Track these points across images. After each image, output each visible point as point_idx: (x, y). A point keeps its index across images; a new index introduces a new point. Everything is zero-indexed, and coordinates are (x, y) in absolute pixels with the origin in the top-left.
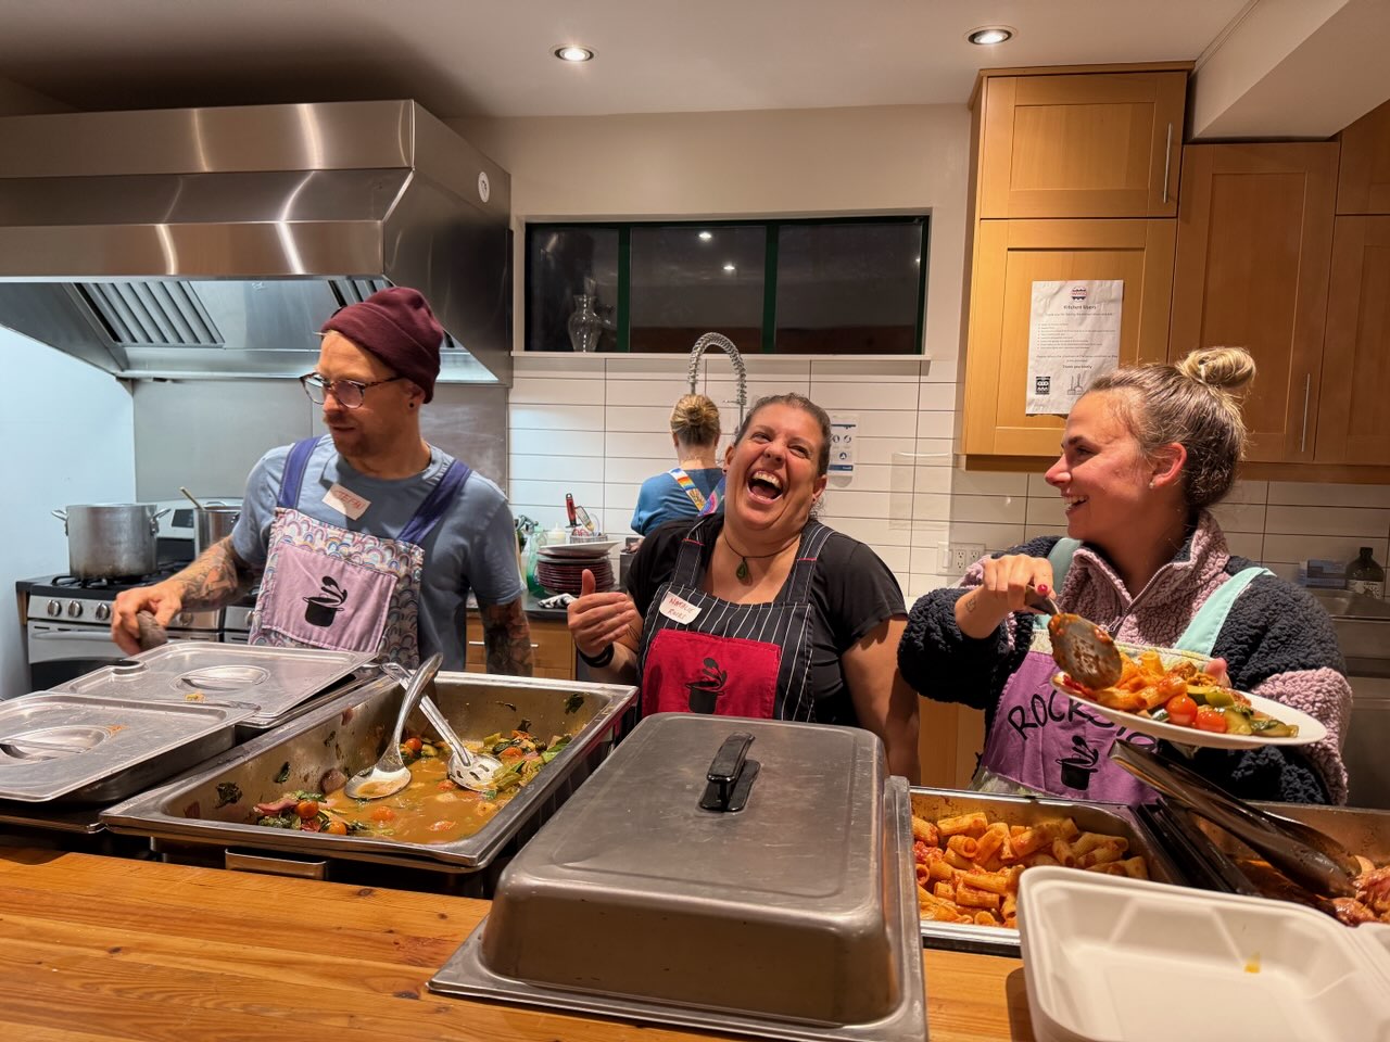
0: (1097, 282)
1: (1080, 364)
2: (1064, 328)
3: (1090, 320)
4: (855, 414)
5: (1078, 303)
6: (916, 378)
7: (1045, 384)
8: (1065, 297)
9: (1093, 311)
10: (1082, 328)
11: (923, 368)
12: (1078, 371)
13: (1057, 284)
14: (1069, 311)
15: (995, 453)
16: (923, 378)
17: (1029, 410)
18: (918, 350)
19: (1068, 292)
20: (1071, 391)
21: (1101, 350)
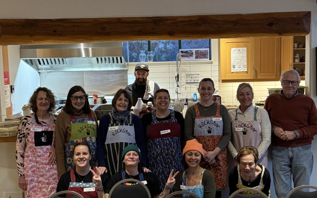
0: (242, 48)
1: (240, 63)
2: (237, 56)
4: (199, 72)
5: (239, 52)
6: (210, 65)
7: (234, 66)
9: (242, 53)
10: (240, 56)
11: (211, 63)
13: (235, 49)
14: (237, 53)
15: (227, 79)
16: (212, 65)
17: (232, 71)
18: (210, 59)
19: (237, 50)
20: (239, 68)
21: (244, 60)
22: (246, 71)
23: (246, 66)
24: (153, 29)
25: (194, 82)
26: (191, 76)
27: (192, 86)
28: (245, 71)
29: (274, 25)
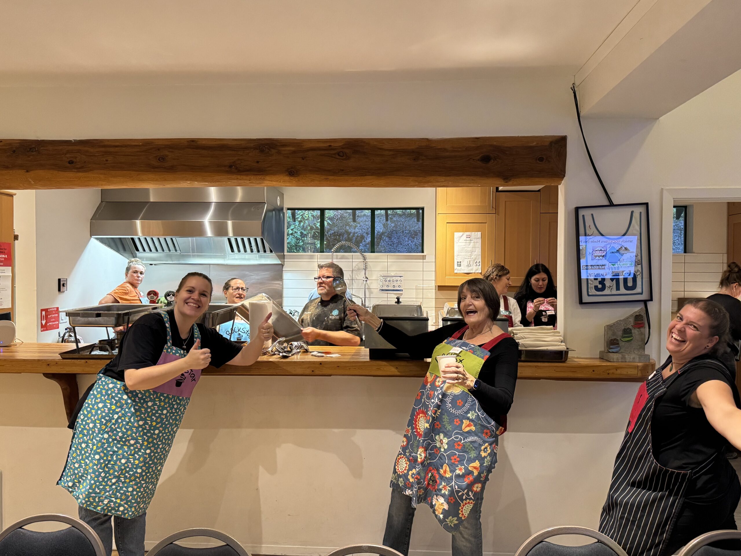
0: (473, 233)
1: (469, 257)
2: (464, 246)
3: (472, 244)
4: (403, 272)
5: (468, 239)
6: (422, 261)
7: (460, 263)
8: (464, 237)
9: (473, 241)
10: (470, 246)
11: (424, 257)
12: (470, 259)
13: (461, 234)
14: (465, 241)
15: (446, 285)
16: (424, 261)
17: (455, 272)
18: (423, 252)
19: (465, 236)
20: (468, 266)
21: (476, 253)
22: (480, 272)
23: (480, 264)
24: (258, 162)
25: (393, 289)
26: (389, 279)
27: (389, 296)
28: (477, 272)
29: (492, 161)
